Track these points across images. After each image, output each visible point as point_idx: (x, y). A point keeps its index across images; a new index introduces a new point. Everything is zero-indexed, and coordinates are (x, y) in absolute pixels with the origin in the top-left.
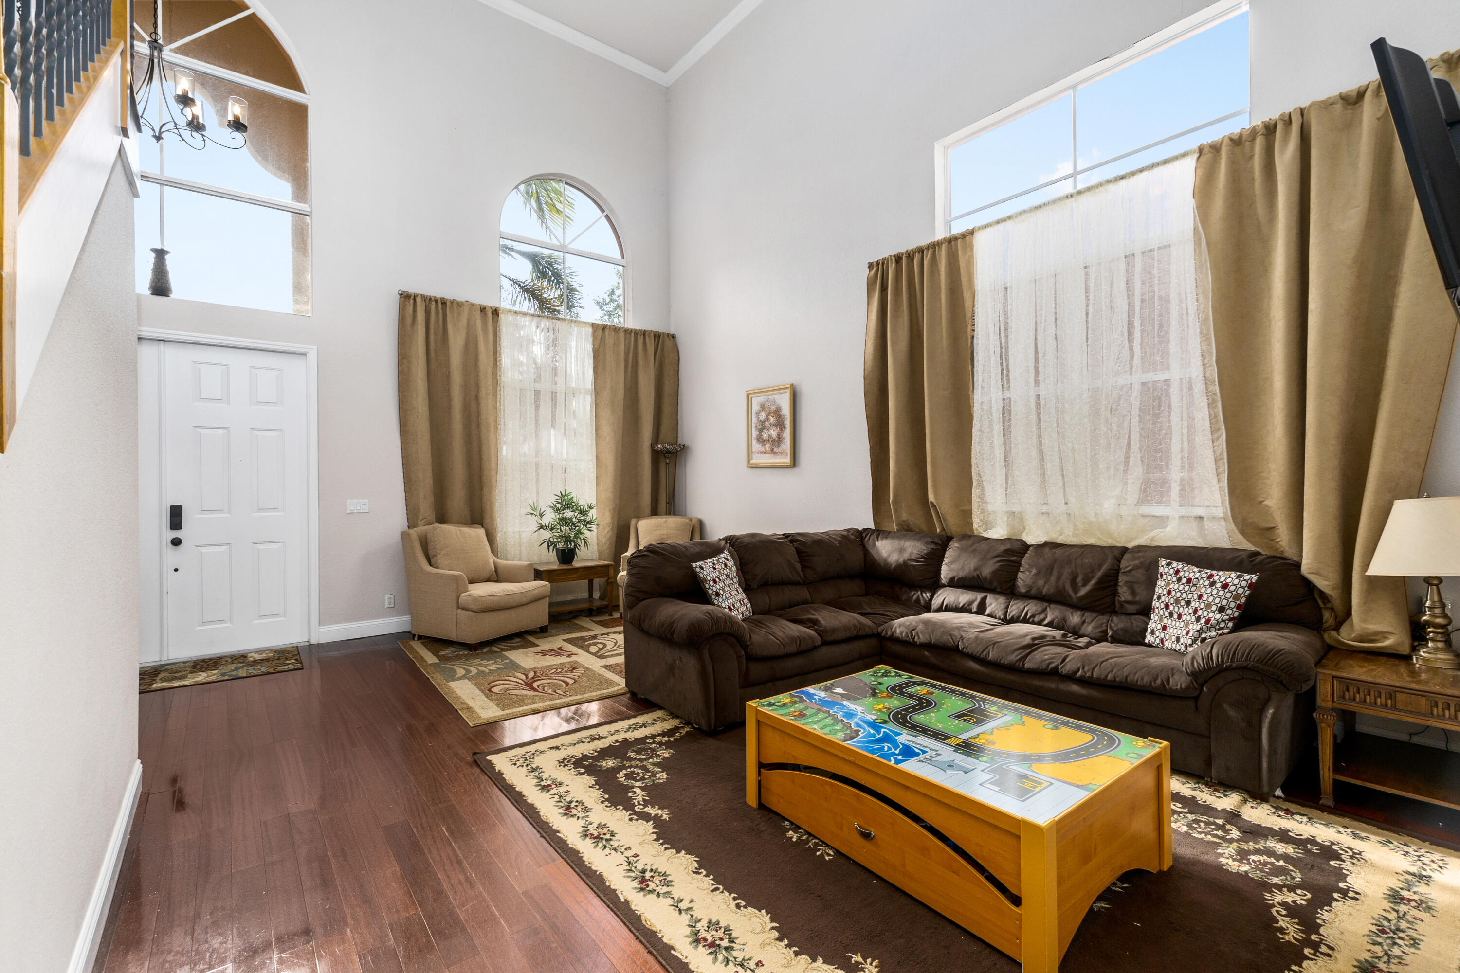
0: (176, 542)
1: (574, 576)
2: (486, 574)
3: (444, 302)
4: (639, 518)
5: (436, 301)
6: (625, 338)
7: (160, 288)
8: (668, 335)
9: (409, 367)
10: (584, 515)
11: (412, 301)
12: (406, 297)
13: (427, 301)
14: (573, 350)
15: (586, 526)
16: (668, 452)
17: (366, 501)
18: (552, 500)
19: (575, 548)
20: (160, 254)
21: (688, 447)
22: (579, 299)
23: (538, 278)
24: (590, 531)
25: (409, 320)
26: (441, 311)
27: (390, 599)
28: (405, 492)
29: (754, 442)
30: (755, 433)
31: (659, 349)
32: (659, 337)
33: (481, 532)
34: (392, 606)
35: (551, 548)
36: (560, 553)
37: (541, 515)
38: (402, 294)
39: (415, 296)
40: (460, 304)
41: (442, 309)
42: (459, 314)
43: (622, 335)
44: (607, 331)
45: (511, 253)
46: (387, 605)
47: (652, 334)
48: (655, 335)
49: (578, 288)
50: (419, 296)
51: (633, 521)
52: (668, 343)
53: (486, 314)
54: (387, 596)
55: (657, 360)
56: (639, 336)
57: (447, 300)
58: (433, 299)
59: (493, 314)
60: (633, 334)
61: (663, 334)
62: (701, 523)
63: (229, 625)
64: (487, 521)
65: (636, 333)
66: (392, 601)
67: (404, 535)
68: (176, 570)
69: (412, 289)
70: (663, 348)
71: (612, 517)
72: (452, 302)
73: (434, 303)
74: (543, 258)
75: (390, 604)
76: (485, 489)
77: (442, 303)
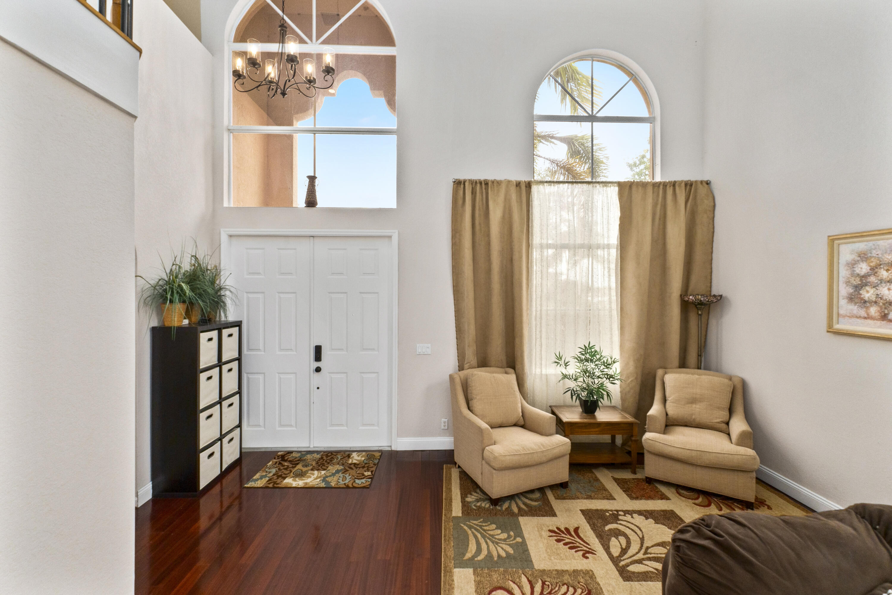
0: (318, 370)
1: (597, 430)
2: (513, 420)
3: (486, 183)
4: (665, 368)
5: (481, 183)
6: (653, 192)
7: (311, 202)
8: (702, 182)
9: (460, 239)
10: (607, 368)
11: (462, 186)
12: (458, 183)
13: (474, 184)
14: (599, 210)
15: (609, 379)
16: (701, 303)
17: (429, 345)
18: (577, 352)
19: (597, 400)
20: (312, 179)
21: (726, 298)
22: (605, 169)
23: (572, 157)
24: (614, 384)
25: (460, 202)
26: (484, 191)
27: (445, 422)
28: (457, 339)
29: (843, 302)
30: (844, 290)
31: (691, 197)
32: (691, 185)
33: (512, 377)
34: (446, 428)
35: (574, 397)
36: (583, 403)
37: (566, 364)
38: (455, 182)
39: (465, 182)
40: (498, 183)
41: (485, 189)
42: (498, 191)
43: (650, 190)
44: (634, 188)
45: (553, 140)
46: (443, 427)
47: (683, 185)
48: (686, 185)
49: (605, 161)
50: (467, 181)
51: (660, 372)
52: (702, 191)
53: (520, 187)
54: (443, 420)
55: (688, 209)
56: (668, 187)
57: (489, 180)
58: (478, 181)
59: (526, 187)
60: (661, 187)
61: (696, 182)
62: (744, 384)
63: (345, 428)
64: (518, 366)
65: (665, 185)
66: (446, 424)
67: (451, 377)
68: (318, 388)
69: (462, 177)
70: (695, 198)
71: (636, 367)
72: (493, 182)
73: (478, 185)
74: (576, 140)
75: (444, 426)
76: (517, 340)
77: (485, 184)
